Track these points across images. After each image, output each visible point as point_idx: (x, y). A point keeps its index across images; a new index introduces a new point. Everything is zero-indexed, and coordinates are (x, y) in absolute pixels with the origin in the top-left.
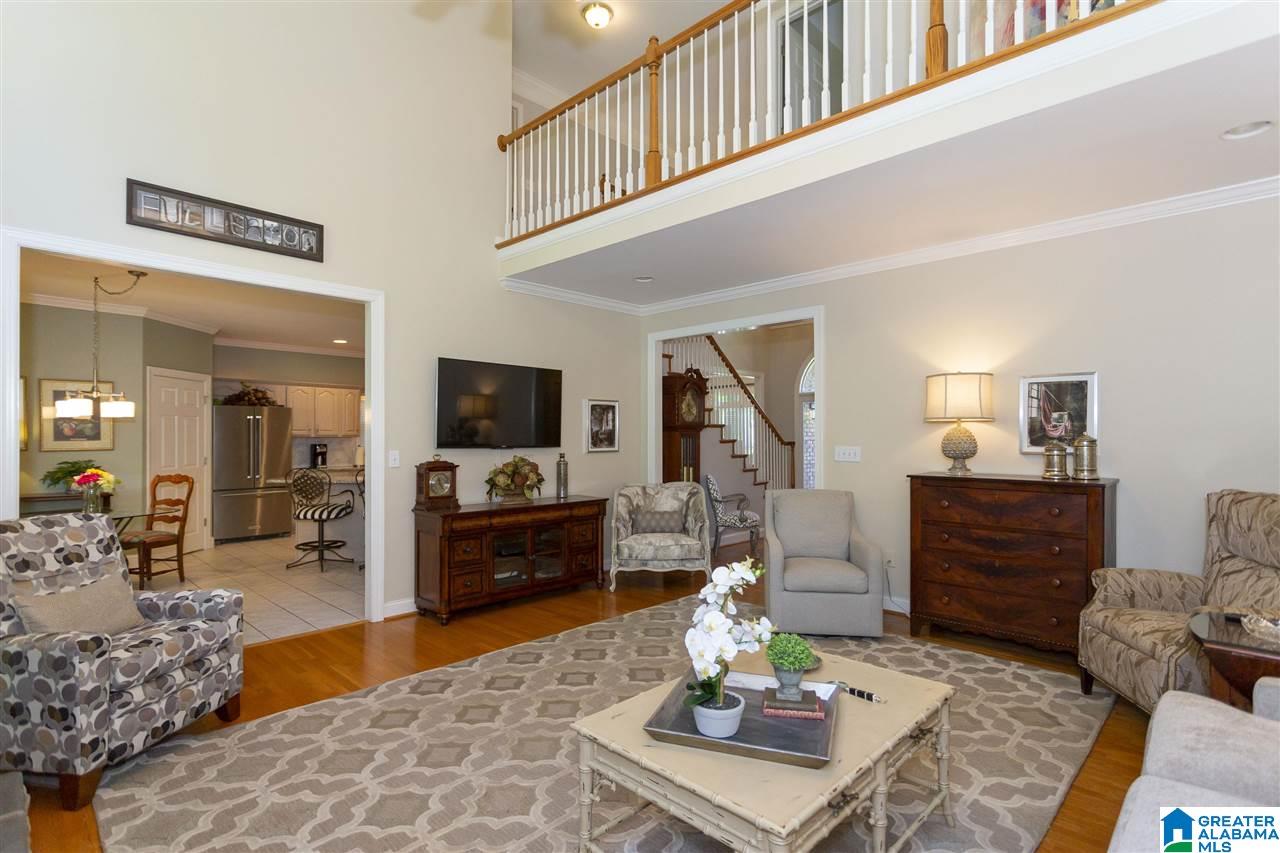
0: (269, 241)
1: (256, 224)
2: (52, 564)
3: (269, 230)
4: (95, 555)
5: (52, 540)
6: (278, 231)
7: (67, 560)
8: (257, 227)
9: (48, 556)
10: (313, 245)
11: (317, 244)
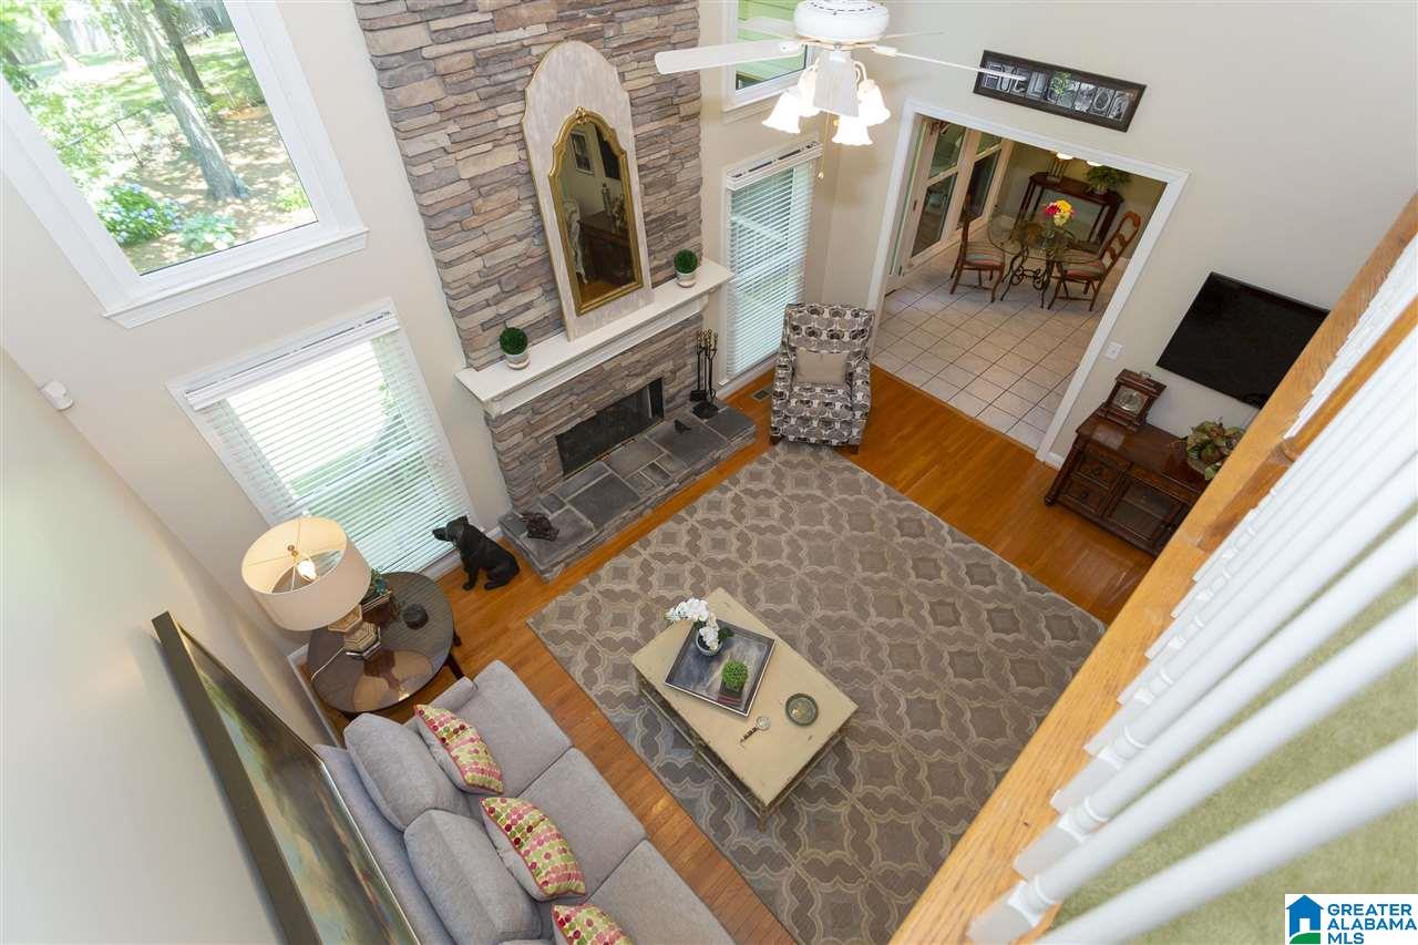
0: (1077, 106)
1: (1072, 87)
2: (824, 337)
3: (1082, 93)
4: (846, 338)
5: (831, 323)
6: (1091, 94)
7: (832, 337)
8: (1072, 92)
9: (825, 333)
10: (1123, 111)
11: (1128, 110)
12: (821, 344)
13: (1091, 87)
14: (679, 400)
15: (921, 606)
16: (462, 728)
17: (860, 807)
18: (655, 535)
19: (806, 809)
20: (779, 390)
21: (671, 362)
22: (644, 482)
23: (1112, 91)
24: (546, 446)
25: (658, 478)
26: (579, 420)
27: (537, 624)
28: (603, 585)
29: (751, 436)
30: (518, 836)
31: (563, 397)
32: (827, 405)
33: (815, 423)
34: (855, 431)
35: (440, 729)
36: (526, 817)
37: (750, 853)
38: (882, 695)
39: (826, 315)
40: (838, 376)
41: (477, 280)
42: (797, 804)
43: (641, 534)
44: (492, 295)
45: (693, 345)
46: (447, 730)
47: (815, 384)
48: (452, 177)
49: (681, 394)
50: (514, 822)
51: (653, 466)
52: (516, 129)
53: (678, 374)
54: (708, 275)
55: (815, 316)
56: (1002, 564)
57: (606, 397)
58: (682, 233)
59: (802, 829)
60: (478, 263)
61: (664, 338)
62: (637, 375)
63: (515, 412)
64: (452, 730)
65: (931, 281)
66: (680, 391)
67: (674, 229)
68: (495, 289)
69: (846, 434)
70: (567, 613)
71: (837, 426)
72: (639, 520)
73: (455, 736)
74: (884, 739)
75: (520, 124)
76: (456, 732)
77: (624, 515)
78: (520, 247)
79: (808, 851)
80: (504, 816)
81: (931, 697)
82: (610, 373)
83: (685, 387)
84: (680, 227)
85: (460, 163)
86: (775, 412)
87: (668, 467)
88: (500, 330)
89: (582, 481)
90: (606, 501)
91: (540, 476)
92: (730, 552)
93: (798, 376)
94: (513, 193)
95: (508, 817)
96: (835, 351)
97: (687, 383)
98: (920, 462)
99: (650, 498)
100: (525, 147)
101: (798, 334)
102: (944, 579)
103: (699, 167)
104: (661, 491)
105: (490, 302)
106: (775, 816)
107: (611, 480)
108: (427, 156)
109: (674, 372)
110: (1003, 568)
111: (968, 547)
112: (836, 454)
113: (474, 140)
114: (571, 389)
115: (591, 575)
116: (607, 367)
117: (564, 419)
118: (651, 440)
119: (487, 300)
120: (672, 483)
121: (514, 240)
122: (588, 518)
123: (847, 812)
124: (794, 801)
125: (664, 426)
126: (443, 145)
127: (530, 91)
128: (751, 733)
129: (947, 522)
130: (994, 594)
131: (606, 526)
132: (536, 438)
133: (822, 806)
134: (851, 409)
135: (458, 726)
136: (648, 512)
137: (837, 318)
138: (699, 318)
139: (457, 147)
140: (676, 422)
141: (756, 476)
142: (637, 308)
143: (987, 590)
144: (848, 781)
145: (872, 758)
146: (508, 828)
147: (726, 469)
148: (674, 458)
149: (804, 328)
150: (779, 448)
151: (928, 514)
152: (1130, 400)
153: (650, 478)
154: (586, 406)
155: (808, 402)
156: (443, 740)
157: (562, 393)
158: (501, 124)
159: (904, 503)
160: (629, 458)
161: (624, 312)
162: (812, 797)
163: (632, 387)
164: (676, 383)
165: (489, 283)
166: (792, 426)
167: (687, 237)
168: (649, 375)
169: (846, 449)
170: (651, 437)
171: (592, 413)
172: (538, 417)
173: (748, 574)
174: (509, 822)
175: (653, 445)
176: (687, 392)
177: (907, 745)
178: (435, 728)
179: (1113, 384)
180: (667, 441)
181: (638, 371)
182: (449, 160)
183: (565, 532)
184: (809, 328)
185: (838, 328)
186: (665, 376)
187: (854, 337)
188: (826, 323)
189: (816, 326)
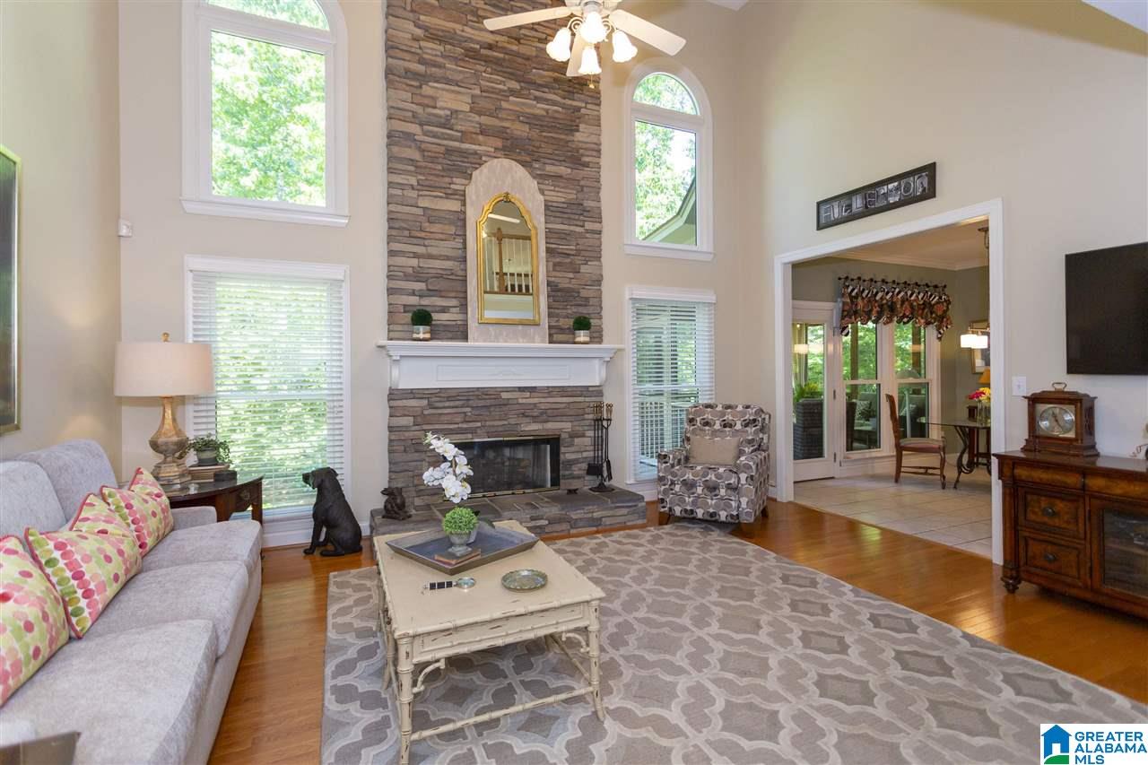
0: (891, 200)
1: (883, 192)
2: (717, 426)
3: (891, 191)
4: (738, 426)
5: (724, 414)
6: (897, 189)
7: (725, 426)
8: (884, 194)
9: (718, 422)
10: (926, 185)
11: (929, 183)
12: (714, 433)
13: (896, 184)
14: (574, 471)
15: (790, 631)
21: (570, 424)
23: (912, 178)
25: (527, 508)
29: (640, 516)
39: (719, 409)
40: (730, 455)
41: (410, 272)
44: (419, 288)
45: (591, 418)
48: (413, 202)
49: (579, 465)
52: (462, 193)
53: (576, 440)
55: (709, 410)
57: (499, 426)
60: (414, 262)
61: (563, 396)
62: (534, 420)
63: (413, 394)
66: (578, 460)
67: (577, 305)
68: (422, 286)
74: (669, 731)
75: (465, 191)
78: (448, 264)
81: (771, 707)
82: (506, 403)
83: (584, 460)
84: (582, 305)
85: (421, 198)
93: (691, 460)
94: (452, 230)
96: (728, 438)
97: (584, 456)
100: (464, 204)
101: (694, 425)
102: (833, 618)
103: (601, 267)
105: (417, 293)
108: (402, 186)
113: (432, 187)
116: (504, 396)
118: (539, 495)
119: (414, 290)
121: (445, 258)
126: (411, 183)
127: (475, 174)
130: (912, 640)
137: (729, 411)
138: (599, 390)
139: (419, 187)
140: (570, 490)
142: (532, 341)
143: (899, 636)
149: (698, 419)
153: (520, 507)
154: (479, 424)
158: (452, 186)
160: (512, 499)
161: (522, 340)
163: (527, 428)
164: (572, 449)
165: (418, 279)
168: (545, 426)
172: (432, 411)
176: (585, 465)
180: (553, 497)
181: (535, 416)
182: (414, 194)
184: (703, 419)
185: (731, 418)
186: (563, 436)
187: (746, 425)
188: (719, 414)
189: (710, 417)
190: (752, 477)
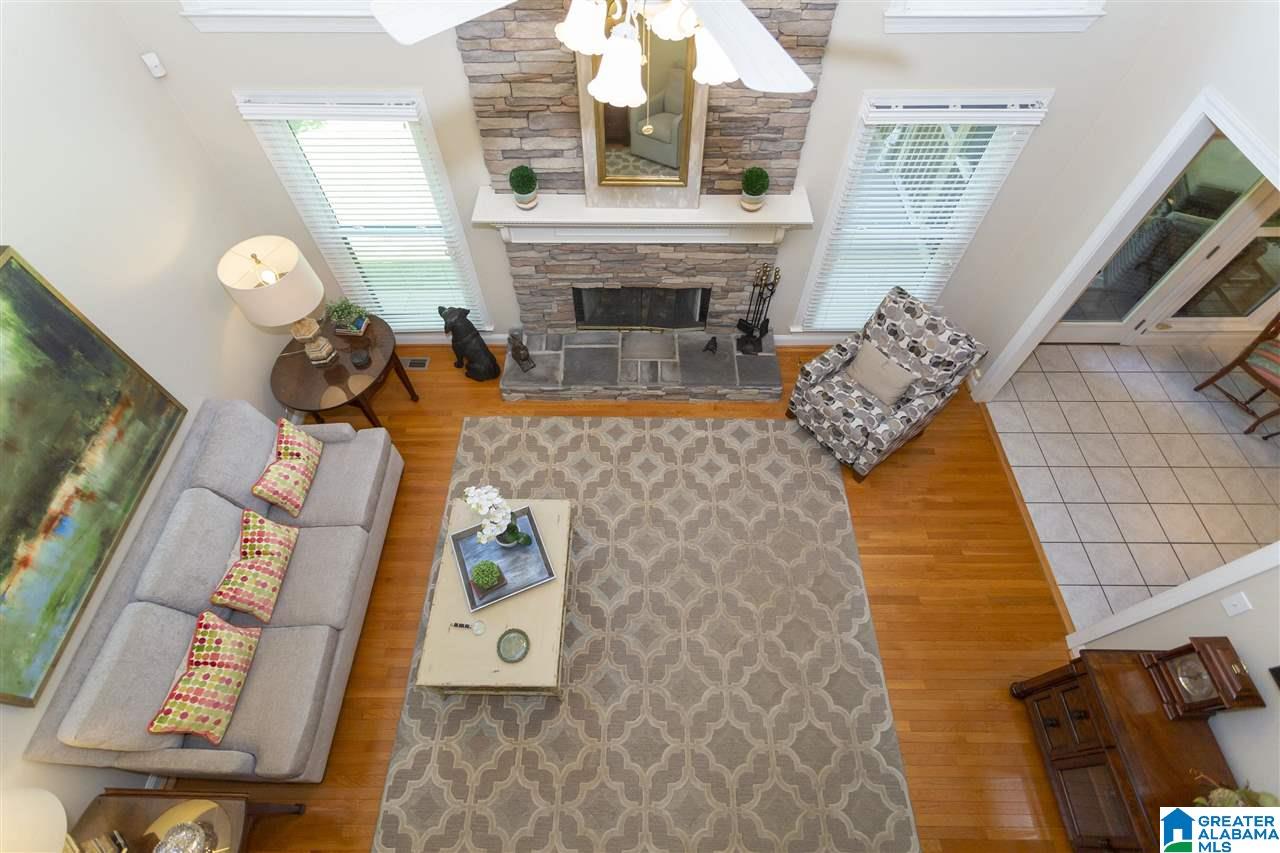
2: (903, 344)
4: (926, 360)
5: (920, 333)
7: (912, 349)
9: (907, 340)
12: (896, 350)
14: (726, 320)
15: (753, 662)
16: (298, 455)
17: (519, 755)
18: (609, 422)
19: (484, 717)
20: (808, 368)
21: (725, 280)
22: (633, 373)
24: (560, 291)
25: (647, 377)
26: (600, 285)
27: (469, 425)
28: (534, 432)
29: (772, 396)
30: (248, 551)
31: (584, 256)
32: (846, 414)
33: (826, 425)
34: (862, 460)
35: (283, 445)
36: (264, 543)
37: (420, 704)
38: (631, 697)
39: (920, 322)
40: (891, 393)
41: (501, 105)
42: (482, 706)
43: (598, 414)
44: (517, 127)
45: (754, 273)
46: (286, 449)
47: (860, 387)
49: (731, 316)
50: (253, 540)
51: (654, 365)
53: (730, 295)
54: (782, 208)
55: (908, 316)
56: (881, 700)
57: (635, 277)
58: (770, 147)
59: (467, 725)
60: (504, 89)
61: (719, 252)
62: (679, 274)
63: (531, 246)
64: (290, 451)
65: (1183, 359)
66: (730, 312)
67: (762, 140)
68: (522, 122)
69: (851, 455)
70: (492, 433)
71: (845, 442)
72: (611, 402)
73: (289, 457)
74: (593, 730)
76: (292, 454)
77: (595, 388)
78: (556, 90)
79: (454, 745)
80: (250, 531)
81: (667, 738)
82: (644, 257)
83: (737, 312)
84: (768, 140)
86: (797, 388)
87: (665, 373)
88: (515, 164)
89: (590, 339)
90: (590, 368)
91: (550, 314)
92: (648, 481)
93: (851, 366)
95: (253, 534)
96: (907, 366)
97: (739, 308)
98: (918, 538)
99: (628, 389)
101: (880, 324)
102: (803, 659)
104: (642, 389)
105: (514, 133)
106: (460, 698)
107: (612, 353)
109: (726, 291)
110: (878, 703)
111: (864, 654)
112: (838, 467)
114: (596, 253)
115: (537, 418)
116: (641, 250)
117: (584, 276)
118: (677, 341)
119: (511, 130)
120: (659, 389)
121: (549, 80)
122: (565, 373)
123: (506, 749)
124: (483, 702)
125: (698, 335)
128: (462, 626)
129: (872, 614)
130: (835, 719)
131: (572, 387)
132: (550, 279)
133: (494, 725)
134: (867, 435)
135: (295, 452)
136: (624, 400)
137: (930, 332)
138: (772, 249)
140: (714, 338)
141: (741, 435)
142: (675, 205)
143: (833, 707)
144: (533, 728)
145: (568, 733)
146: (246, 541)
147: (722, 408)
148: (679, 368)
149: (889, 321)
150: (789, 424)
151: (861, 591)
152: (1194, 678)
153: (641, 371)
154: (610, 275)
155: (831, 399)
156: (279, 454)
157: (581, 252)
159: (850, 562)
160: (644, 346)
161: (658, 204)
162: (498, 712)
163: (669, 281)
164: (725, 301)
165: (513, 114)
166: (804, 411)
167: (778, 156)
168: (692, 279)
169: (847, 469)
170: (679, 337)
171: (617, 285)
172: (554, 262)
173: (642, 509)
174: (249, 537)
175: (673, 345)
176: (737, 317)
177: (604, 752)
178: (280, 442)
179: (1186, 641)
180: (687, 352)
181: (679, 270)
183: (539, 371)
184: (894, 325)
185: (924, 344)
186: (714, 289)
187: (936, 365)
188: (915, 330)
189: (902, 328)
190: (909, 421)
